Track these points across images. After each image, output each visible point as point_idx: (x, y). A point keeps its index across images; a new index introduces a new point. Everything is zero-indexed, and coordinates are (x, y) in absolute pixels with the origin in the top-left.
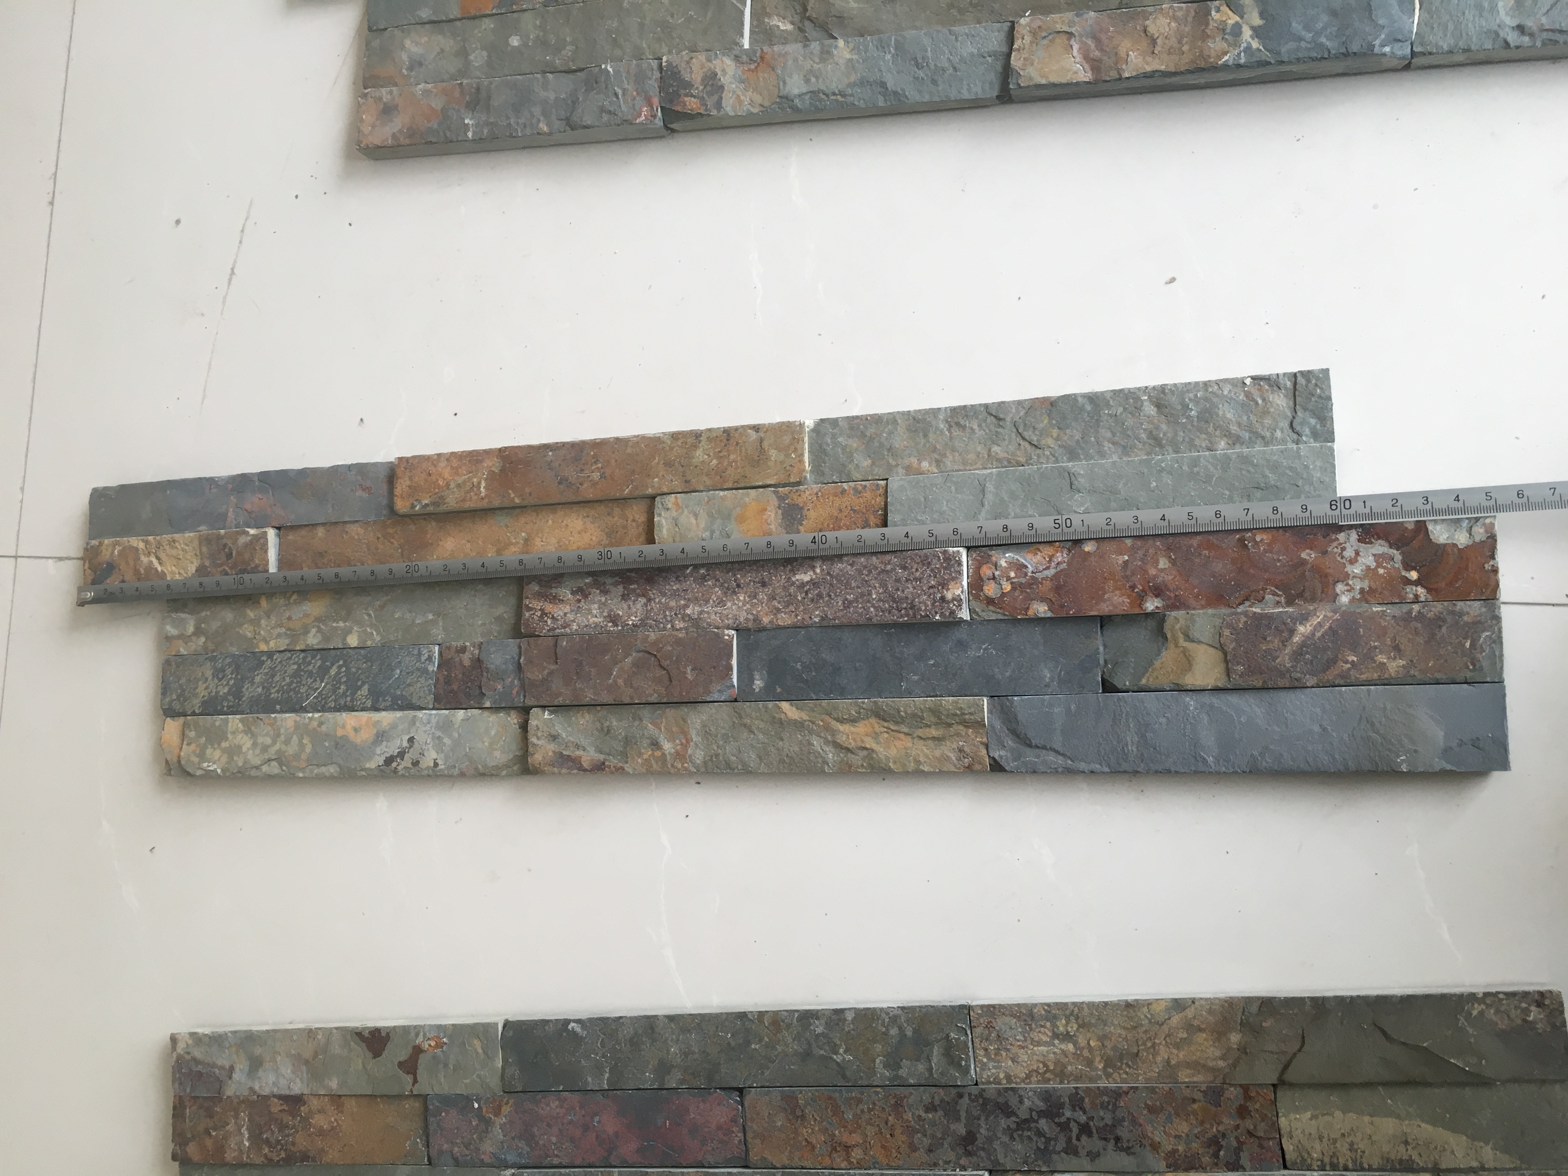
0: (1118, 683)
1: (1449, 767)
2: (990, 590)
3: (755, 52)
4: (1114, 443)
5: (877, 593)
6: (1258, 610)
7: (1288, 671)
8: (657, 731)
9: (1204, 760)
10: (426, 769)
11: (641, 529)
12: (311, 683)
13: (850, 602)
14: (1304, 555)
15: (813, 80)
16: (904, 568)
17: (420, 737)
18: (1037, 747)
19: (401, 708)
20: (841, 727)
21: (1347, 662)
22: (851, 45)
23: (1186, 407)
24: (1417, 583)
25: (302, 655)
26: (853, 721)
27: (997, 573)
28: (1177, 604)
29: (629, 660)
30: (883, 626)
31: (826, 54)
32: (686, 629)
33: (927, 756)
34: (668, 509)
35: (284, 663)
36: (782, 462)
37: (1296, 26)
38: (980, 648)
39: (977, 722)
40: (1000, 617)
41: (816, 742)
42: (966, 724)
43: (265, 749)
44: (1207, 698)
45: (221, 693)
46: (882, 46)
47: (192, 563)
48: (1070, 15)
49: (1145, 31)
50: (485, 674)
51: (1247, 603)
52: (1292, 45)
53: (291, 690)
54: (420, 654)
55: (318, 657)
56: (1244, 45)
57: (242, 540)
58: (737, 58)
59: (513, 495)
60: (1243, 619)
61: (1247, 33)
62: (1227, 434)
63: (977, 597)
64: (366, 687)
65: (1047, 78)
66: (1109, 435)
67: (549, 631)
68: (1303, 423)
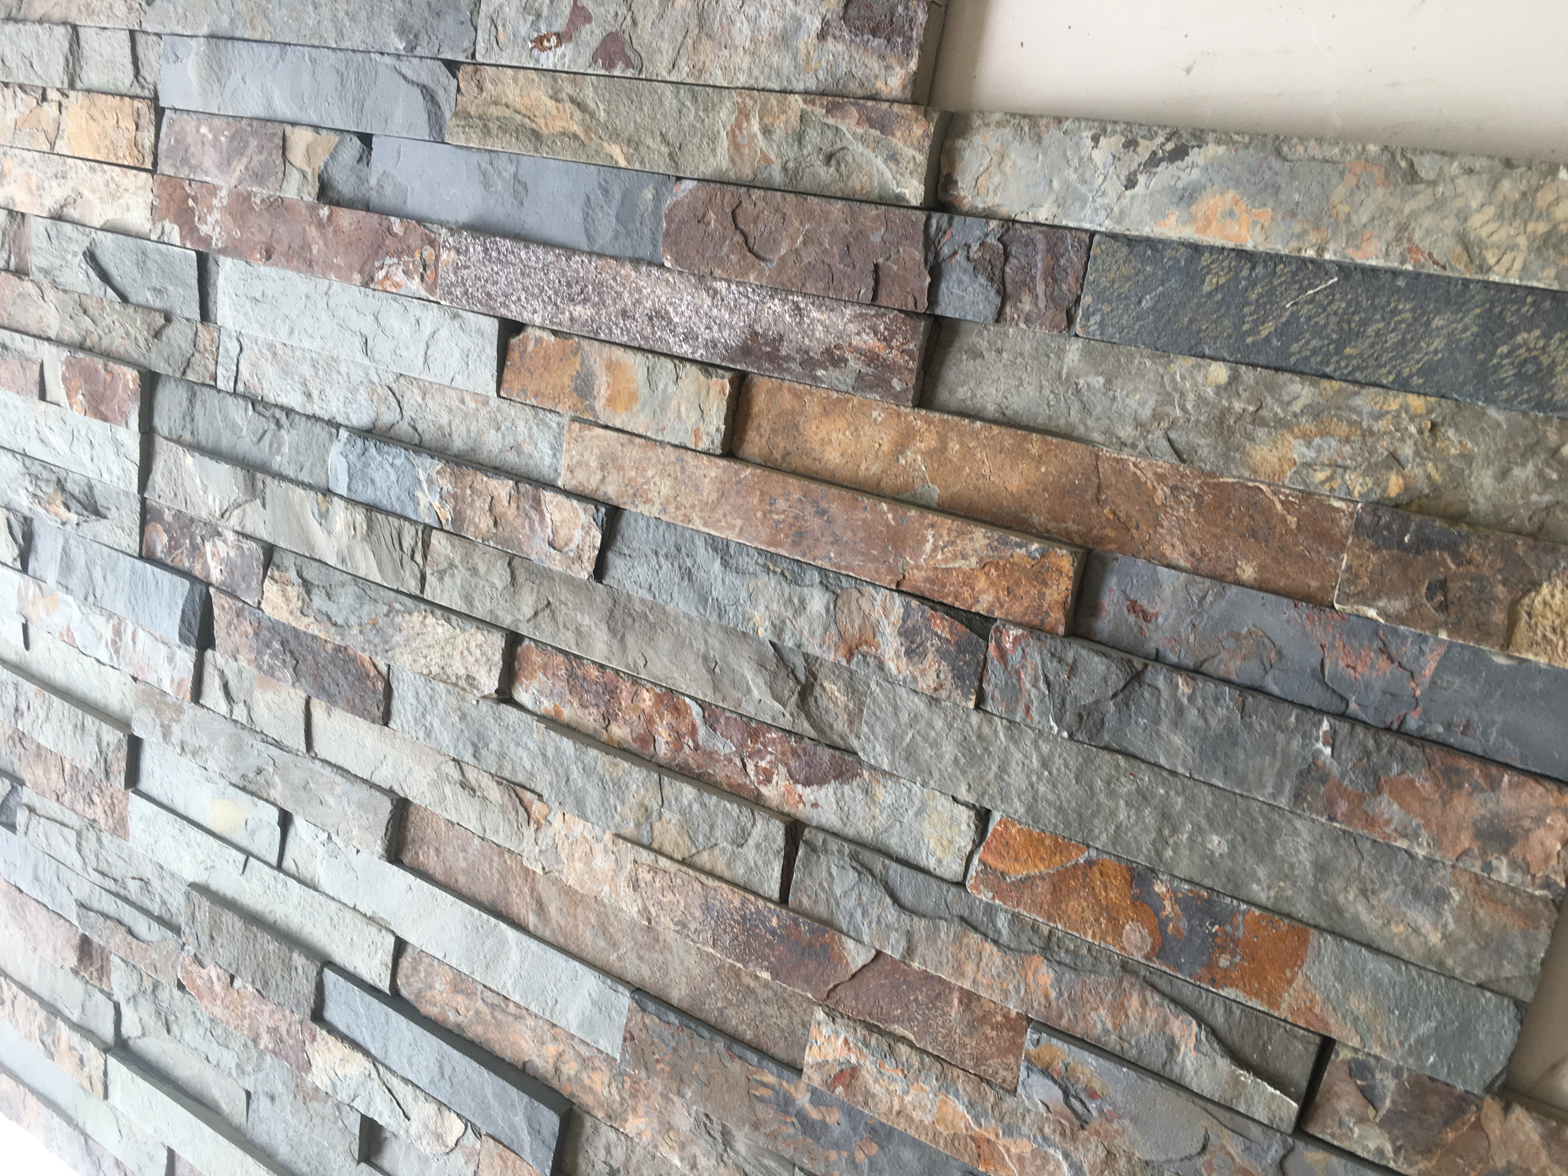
0: (358, 142)
2: (429, 254)
4: (339, 373)
6: (264, 191)
7: (252, 134)
8: (765, 148)
9: (310, 58)
10: (1114, 132)
14: (239, 233)
16: (489, 295)
18: (417, 84)
19: (1150, 242)
20: (575, 128)
21: (226, 137)
23: (294, 389)
24: (189, 196)
25: (1328, 370)
26: (563, 134)
27: (422, 270)
28: (308, 208)
29: (782, 251)
30: (518, 237)
32: (714, 279)
34: (708, 434)
35: (1371, 362)
36: (586, 449)
40: (429, 225)
41: (602, 115)
44: (302, 117)
50: (996, 273)
51: (272, 199)
53: (1365, 311)
54: (1102, 324)
55: (1293, 360)
57: (1398, 605)
59: (889, 516)
60: (271, 185)
62: (274, 355)
64: (1206, 288)
66: (341, 382)
67: (885, 315)
68: (236, 348)
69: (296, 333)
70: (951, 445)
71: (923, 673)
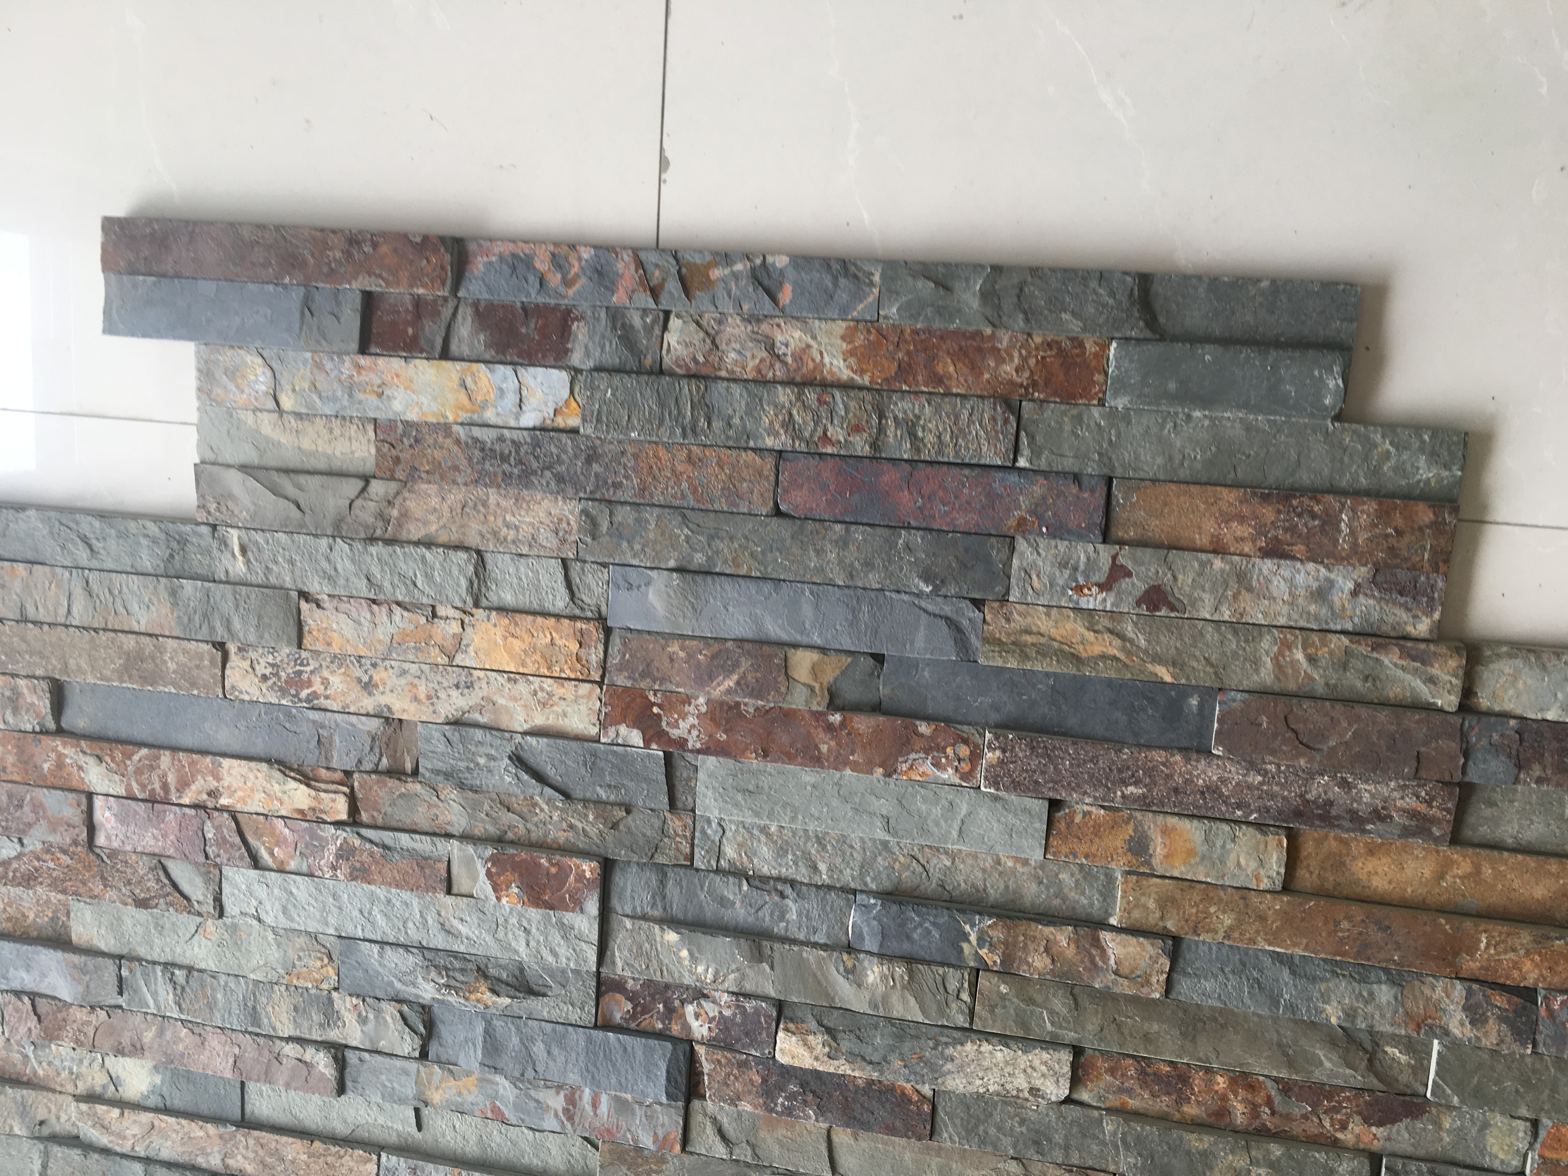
0: (871, 661)
1: (649, 572)
2: (964, 751)
4: (852, 847)
5: (1064, 765)
6: (760, 702)
7: (744, 655)
8: (1309, 671)
9: (812, 593)
11: (1305, 863)
13: (1091, 761)
14: (725, 737)
16: (1036, 782)
18: (941, 617)
20: (1116, 652)
21: (705, 655)
23: (796, 863)
24: (654, 704)
26: (1103, 657)
27: (956, 763)
28: (818, 716)
29: (1332, 743)
30: (1066, 734)
32: (1265, 763)
33: (1039, 618)
34: (1269, 877)
36: (1143, 894)
38: (981, 703)
39: (988, 643)
40: (959, 727)
41: (1143, 643)
42: (999, 642)
44: (804, 640)
51: (767, 708)
60: (770, 698)
62: (768, 835)
63: (977, 746)
66: (855, 855)
67: (1425, 785)
68: (717, 832)
69: (800, 817)
70: (1484, 869)
71: (1486, 1034)
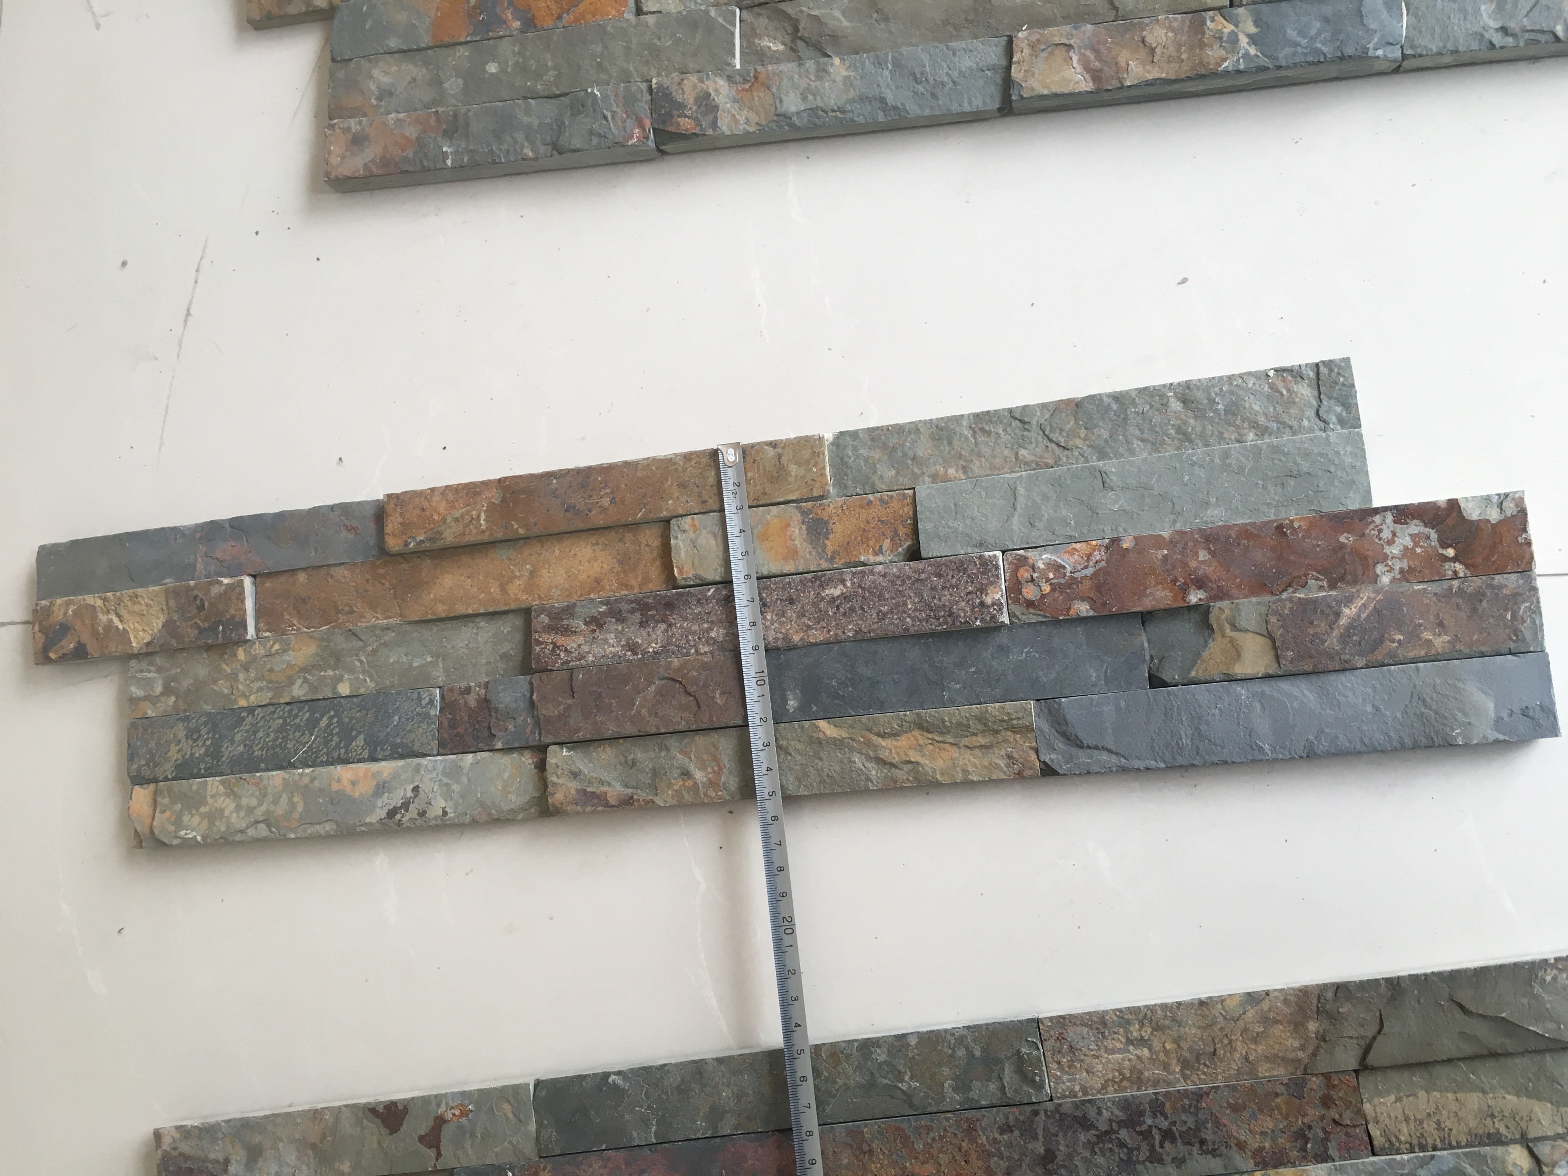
0: (1166, 677)
1: (1501, 737)
2: (1029, 592)
3: (748, 73)
4: (1142, 440)
5: (914, 603)
6: (1302, 596)
7: (1338, 654)
8: (687, 760)
9: (1261, 750)
10: (433, 819)
11: (655, 553)
12: (300, 737)
13: (885, 614)
14: (1342, 539)
15: (810, 97)
16: (939, 576)
17: (426, 786)
18: (1089, 747)
19: (402, 757)
20: (883, 743)
21: (1393, 641)
22: (847, 63)
23: (1212, 401)
24: (1455, 559)
25: (288, 708)
26: (895, 735)
27: (1035, 575)
28: (1220, 594)
29: (652, 689)
30: (920, 636)
31: (822, 72)
32: (712, 653)
33: (975, 766)
34: (684, 531)
35: (268, 718)
36: (803, 477)
37: (1291, 33)
38: (1022, 652)
39: (1027, 727)
40: (1041, 619)
41: (857, 759)
42: (1014, 730)
43: (250, 810)
44: (1258, 686)
45: (197, 755)
46: (880, 63)
47: (158, 618)
48: (1067, 28)
49: (1143, 41)
50: (494, 714)
51: (1290, 590)
52: (1288, 51)
53: (277, 745)
54: (420, 699)
55: (307, 708)
56: (1242, 52)
57: (215, 590)
58: (730, 79)
59: (516, 526)
60: (1288, 605)
61: (1244, 41)
62: (1255, 425)
63: (1016, 601)
64: (362, 737)
65: (1049, 88)
66: (1137, 432)
67: (562, 664)
68: (1328, 412)
69: (1217, 460)
